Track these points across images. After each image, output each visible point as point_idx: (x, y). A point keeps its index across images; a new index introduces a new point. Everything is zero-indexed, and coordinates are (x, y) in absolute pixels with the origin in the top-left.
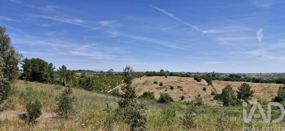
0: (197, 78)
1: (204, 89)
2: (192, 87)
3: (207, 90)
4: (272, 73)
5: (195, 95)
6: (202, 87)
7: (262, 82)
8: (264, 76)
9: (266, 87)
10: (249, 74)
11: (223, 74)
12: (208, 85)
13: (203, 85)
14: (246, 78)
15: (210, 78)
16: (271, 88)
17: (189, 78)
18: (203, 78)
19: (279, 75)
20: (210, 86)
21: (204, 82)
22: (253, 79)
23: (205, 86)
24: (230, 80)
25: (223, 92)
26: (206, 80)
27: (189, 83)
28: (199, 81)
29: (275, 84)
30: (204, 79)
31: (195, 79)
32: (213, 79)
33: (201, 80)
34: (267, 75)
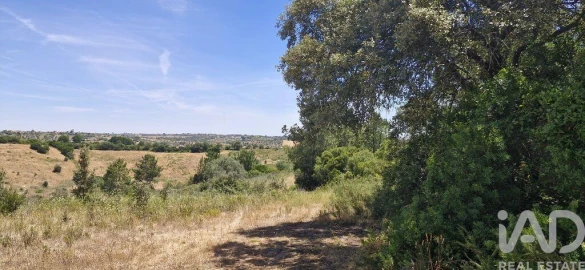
0: (38, 145)
1: (57, 170)
2: (27, 167)
3: (63, 172)
4: (184, 135)
5: (34, 185)
6: (53, 165)
7: (169, 151)
8: (171, 139)
9: (175, 158)
10: (143, 135)
11: (93, 135)
12: (66, 160)
13: (52, 161)
14: (141, 144)
15: (68, 144)
16: (184, 160)
17: (16, 145)
18: (52, 144)
19: (194, 137)
20: (69, 161)
21: (54, 153)
22: (154, 146)
23: (59, 163)
24: (112, 148)
25: (109, 172)
26: (59, 149)
27: (17, 158)
28: (42, 151)
29: (189, 154)
30: (55, 147)
31: (32, 148)
32: (76, 148)
33: (48, 149)
34: (176, 138)
